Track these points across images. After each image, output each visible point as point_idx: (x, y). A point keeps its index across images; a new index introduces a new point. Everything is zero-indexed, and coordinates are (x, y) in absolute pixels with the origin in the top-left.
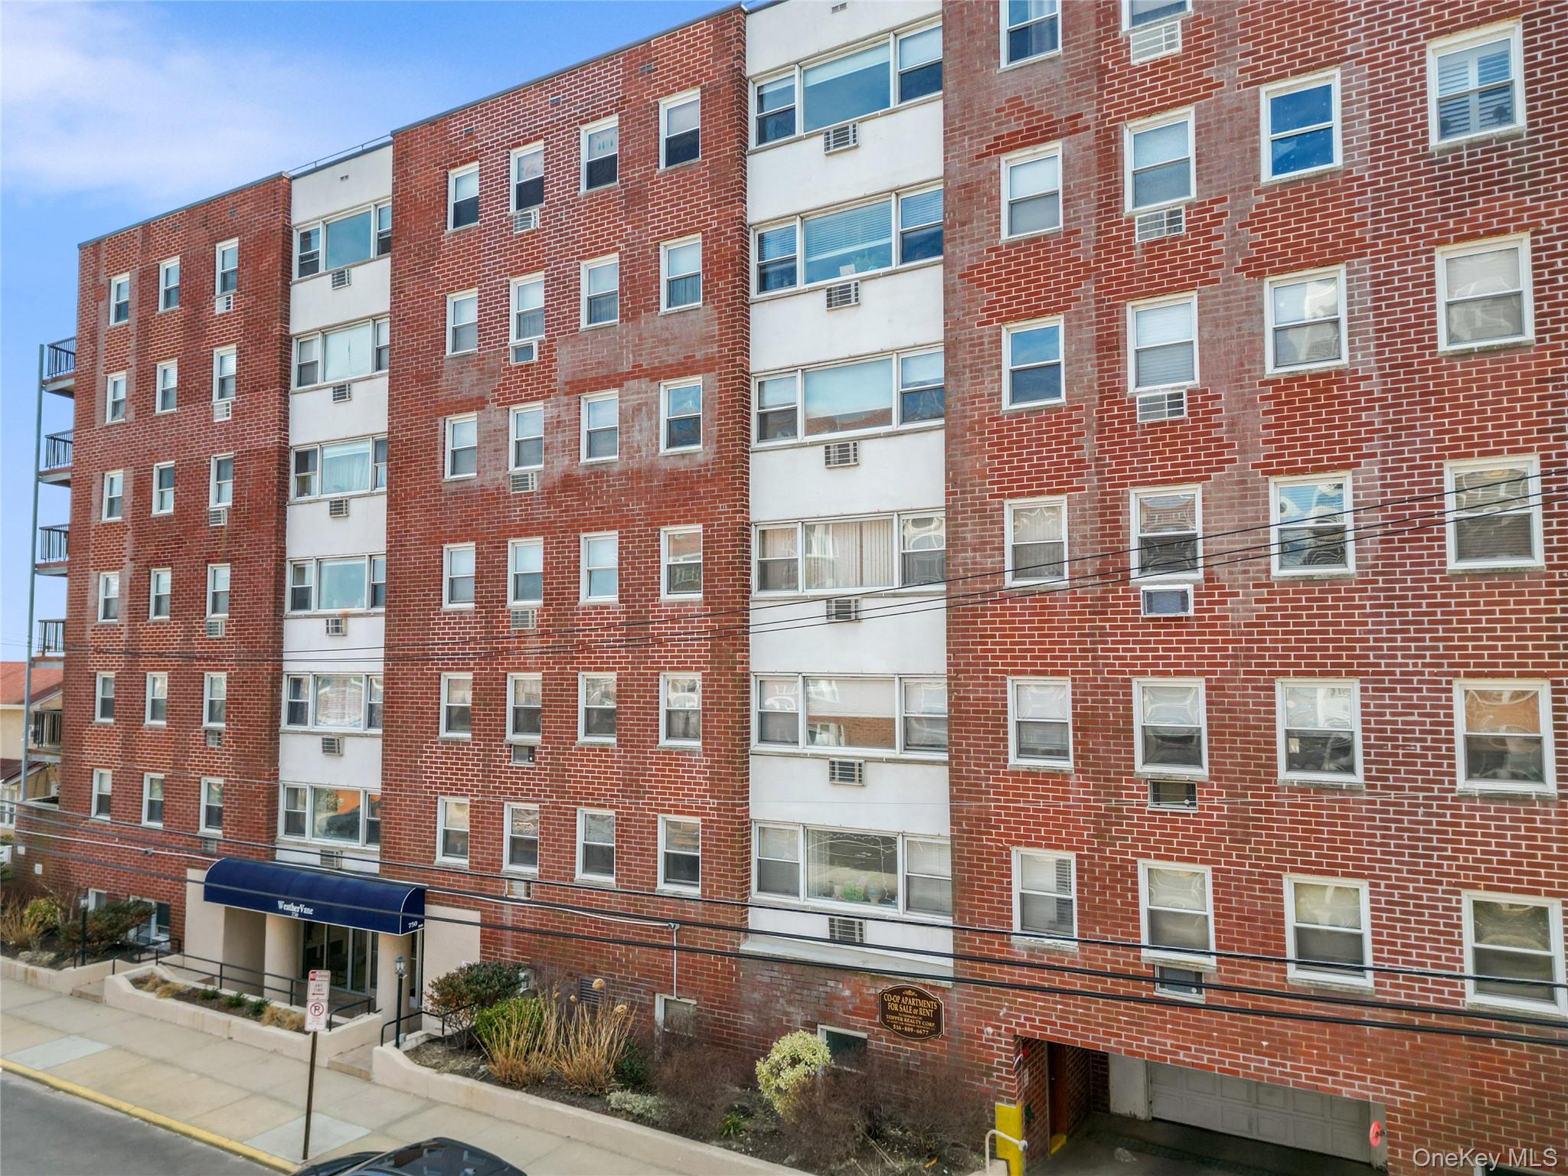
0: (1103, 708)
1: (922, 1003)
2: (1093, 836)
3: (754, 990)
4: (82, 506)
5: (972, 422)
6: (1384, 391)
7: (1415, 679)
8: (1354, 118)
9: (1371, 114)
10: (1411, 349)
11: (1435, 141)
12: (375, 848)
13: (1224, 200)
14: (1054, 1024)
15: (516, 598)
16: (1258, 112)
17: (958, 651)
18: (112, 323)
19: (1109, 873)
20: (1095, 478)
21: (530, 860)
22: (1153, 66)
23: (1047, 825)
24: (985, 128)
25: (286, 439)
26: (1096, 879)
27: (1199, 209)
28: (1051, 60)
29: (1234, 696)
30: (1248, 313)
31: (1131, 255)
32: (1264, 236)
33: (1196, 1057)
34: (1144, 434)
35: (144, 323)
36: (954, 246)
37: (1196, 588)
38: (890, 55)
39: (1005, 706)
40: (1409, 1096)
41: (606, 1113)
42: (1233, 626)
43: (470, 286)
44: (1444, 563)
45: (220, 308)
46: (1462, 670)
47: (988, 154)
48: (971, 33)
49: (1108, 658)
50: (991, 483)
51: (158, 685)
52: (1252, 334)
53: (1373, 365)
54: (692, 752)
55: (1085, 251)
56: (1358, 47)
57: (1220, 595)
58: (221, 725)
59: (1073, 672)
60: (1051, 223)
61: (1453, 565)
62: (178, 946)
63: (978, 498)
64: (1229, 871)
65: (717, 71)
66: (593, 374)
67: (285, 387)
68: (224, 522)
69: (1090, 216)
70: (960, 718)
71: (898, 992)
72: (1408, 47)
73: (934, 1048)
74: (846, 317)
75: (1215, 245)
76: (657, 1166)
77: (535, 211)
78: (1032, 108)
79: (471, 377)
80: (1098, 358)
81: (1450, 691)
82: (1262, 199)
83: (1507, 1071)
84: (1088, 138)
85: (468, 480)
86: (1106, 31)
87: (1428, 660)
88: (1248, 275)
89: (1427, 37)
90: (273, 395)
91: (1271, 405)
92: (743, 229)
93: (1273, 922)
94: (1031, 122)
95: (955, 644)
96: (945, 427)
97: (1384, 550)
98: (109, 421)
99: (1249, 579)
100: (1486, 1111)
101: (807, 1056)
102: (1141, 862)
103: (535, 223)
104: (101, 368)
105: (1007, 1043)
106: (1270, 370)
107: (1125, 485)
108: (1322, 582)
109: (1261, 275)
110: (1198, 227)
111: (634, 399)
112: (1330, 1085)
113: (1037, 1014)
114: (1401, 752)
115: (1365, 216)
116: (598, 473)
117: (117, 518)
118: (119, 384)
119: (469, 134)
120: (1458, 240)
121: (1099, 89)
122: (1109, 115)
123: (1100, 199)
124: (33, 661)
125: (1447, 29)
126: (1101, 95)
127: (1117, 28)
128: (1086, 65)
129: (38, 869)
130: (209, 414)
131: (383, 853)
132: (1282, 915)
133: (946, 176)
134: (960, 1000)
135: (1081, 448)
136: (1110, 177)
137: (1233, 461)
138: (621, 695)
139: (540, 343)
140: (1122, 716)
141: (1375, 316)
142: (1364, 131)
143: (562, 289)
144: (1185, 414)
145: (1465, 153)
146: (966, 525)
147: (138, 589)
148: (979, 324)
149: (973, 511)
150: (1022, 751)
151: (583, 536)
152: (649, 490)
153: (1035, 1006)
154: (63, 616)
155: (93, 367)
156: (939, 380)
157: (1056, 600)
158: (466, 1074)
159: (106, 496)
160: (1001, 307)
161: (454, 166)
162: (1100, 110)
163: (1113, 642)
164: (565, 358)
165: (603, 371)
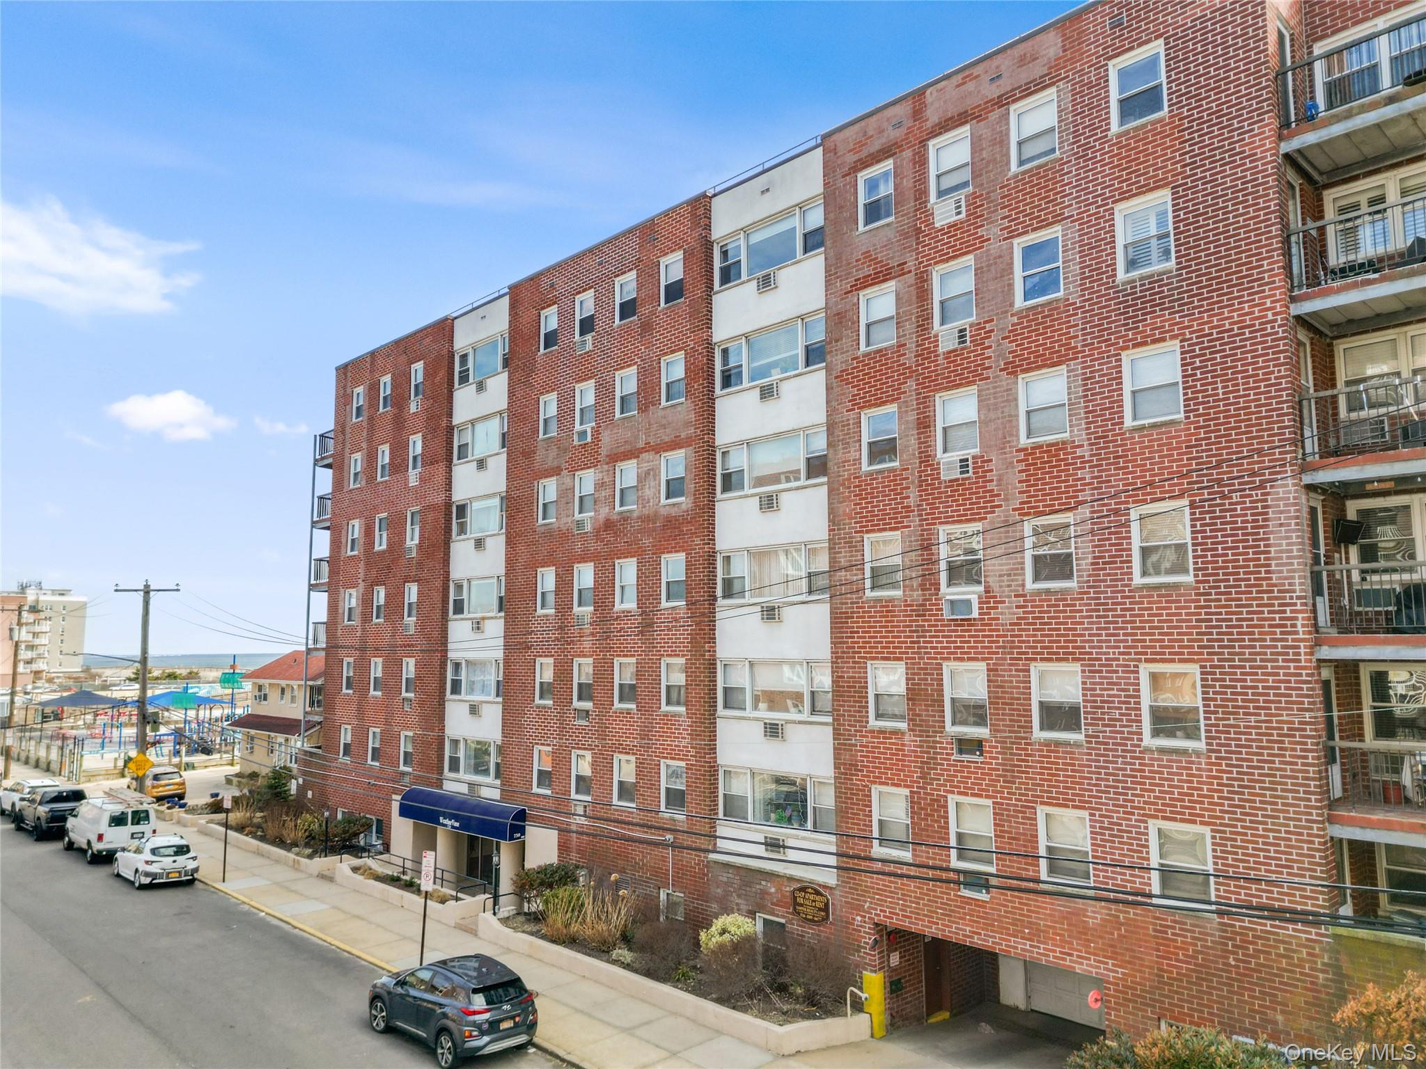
0: (925, 684)
1: (818, 898)
2: (920, 778)
3: (718, 887)
4: (336, 544)
5: (844, 480)
6: (1091, 455)
7: (1114, 663)
8: (1069, 261)
9: (1080, 257)
10: (1107, 425)
11: (1121, 276)
12: (498, 782)
13: (992, 320)
14: (898, 915)
15: (580, 605)
16: (1012, 258)
17: (837, 643)
18: (354, 420)
19: (930, 805)
20: (917, 519)
21: (588, 792)
22: (948, 228)
23: (892, 769)
24: (849, 273)
25: (450, 497)
26: (922, 809)
27: (978, 326)
28: (888, 225)
29: (1004, 676)
30: (1007, 401)
31: (937, 360)
32: (1017, 346)
33: (985, 940)
34: (946, 487)
35: (371, 419)
36: (832, 357)
37: (980, 597)
38: (795, 222)
39: (867, 682)
40: (1117, 972)
41: (608, 961)
42: (1002, 625)
43: (553, 390)
44: (1131, 579)
45: (413, 408)
46: (1143, 657)
47: (851, 291)
48: (841, 207)
49: (926, 648)
50: (855, 523)
51: (377, 668)
52: (1010, 416)
53: (1084, 437)
54: (680, 716)
55: (909, 359)
56: (1071, 211)
57: (994, 602)
58: (411, 695)
59: (907, 658)
60: (886, 338)
61: (1138, 580)
62: (387, 849)
63: (847, 534)
64: (1002, 804)
65: (692, 239)
66: (622, 449)
67: (450, 461)
68: (414, 555)
69: (913, 333)
70: (839, 691)
71: (803, 889)
72: (1102, 209)
73: (825, 931)
74: (771, 406)
75: (988, 353)
76: (632, 997)
77: (589, 338)
78: (877, 258)
79: (553, 453)
80: (918, 434)
81: (1137, 672)
82: (1015, 320)
83: (1178, 954)
84: (910, 278)
85: (551, 524)
86: (920, 204)
87: (1122, 650)
88: (1008, 374)
89: (1113, 202)
90: (441, 467)
91: (1022, 466)
92: (710, 346)
93: (1030, 841)
94: (876, 268)
95: (836, 638)
96: (829, 483)
97: (1093, 570)
98: (352, 487)
99: (1011, 591)
100: (1165, 983)
101: (733, 929)
102: (950, 796)
103: (589, 346)
104: (347, 450)
105: (869, 928)
106: (1024, 441)
107: (935, 524)
108: (1056, 592)
109: (1014, 373)
110: (977, 340)
111: (645, 466)
112: (1068, 963)
113: (888, 907)
114: (1106, 717)
115: (1077, 331)
116: (625, 518)
117: (355, 553)
118: (357, 461)
119: (552, 286)
120: (1135, 346)
121: (917, 244)
122: (923, 262)
123: (918, 322)
124: (309, 651)
125: (1126, 196)
126: (918, 249)
127: (927, 201)
128: (909, 228)
129: (310, 794)
130: (407, 479)
131: (502, 784)
132: (1036, 836)
133: (827, 308)
134: (841, 896)
135: (909, 497)
136: (923, 305)
137: (1000, 506)
138: (638, 674)
139: (592, 428)
140: (936, 690)
141: (1084, 402)
142: (1076, 270)
143: (605, 391)
144: (971, 474)
145: (1138, 284)
146: (841, 552)
147: (367, 600)
148: (847, 411)
149: (845, 543)
150: (879, 716)
151: (617, 561)
152: (654, 530)
153: (886, 901)
154: (325, 620)
155: (343, 449)
156: (823, 450)
157: (895, 606)
158: (532, 934)
159: (350, 538)
160: (860, 399)
161: (543, 308)
162: (917, 259)
163: (930, 637)
164: (606, 438)
165: (628, 447)
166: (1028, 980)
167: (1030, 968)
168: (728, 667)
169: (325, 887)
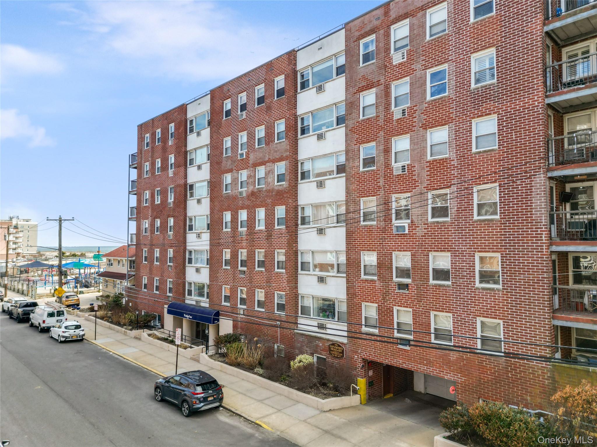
0: (385, 261)
1: (339, 348)
2: (382, 299)
3: (298, 343)
4: (139, 201)
5: (352, 175)
6: (458, 164)
7: (465, 252)
8: (451, 79)
9: (455, 78)
10: (465, 151)
11: (473, 86)
12: (208, 300)
13: (417, 106)
14: (372, 355)
15: (241, 227)
16: (426, 78)
17: (349, 244)
18: (145, 148)
19: (386, 310)
20: (383, 191)
21: (245, 304)
22: (399, 65)
23: (370, 296)
24: (356, 85)
25: (186, 181)
26: (383, 312)
27: (410, 108)
28: (373, 64)
29: (418, 258)
30: (423, 141)
31: (393, 123)
32: (427, 117)
33: (408, 366)
34: (396, 178)
35: (152, 148)
36: (348, 121)
37: (409, 225)
38: (333, 62)
39: (360, 260)
40: (462, 379)
41: (253, 373)
42: (418, 236)
43: (229, 136)
44: (473, 217)
45: (170, 143)
46: (477, 250)
47: (357, 93)
48: (352, 56)
49: (386, 246)
50: (357, 193)
51: (157, 253)
52: (424, 147)
53: (455, 156)
54: (283, 273)
55: (381, 122)
56: (452, 57)
57: (415, 227)
58: (172, 264)
59: (377, 250)
60: (371, 113)
61: (476, 217)
62: (163, 327)
63: (354, 198)
64: (416, 310)
65: (289, 69)
66: (258, 161)
67: (186, 166)
68: (172, 206)
69: (383, 111)
70: (349, 264)
71: (333, 344)
72: (465, 56)
73: (342, 361)
74: (322, 143)
75: (415, 120)
76: (263, 388)
77: (244, 113)
78: (368, 78)
79: (229, 162)
80: (384, 155)
81: (474, 256)
82: (427, 105)
83: (487, 372)
84: (382, 87)
85: (229, 193)
86: (387, 54)
87: (468, 247)
88: (423, 129)
89: (470, 53)
90: (182, 169)
91: (428, 169)
92: (296, 117)
93: (427, 326)
94: (368, 83)
95: (348, 242)
96: (346, 176)
97: (457, 213)
98: (145, 177)
99: (422, 222)
100: (482, 384)
101: (304, 360)
102: (394, 307)
103: (244, 117)
104: (143, 161)
105: (360, 361)
106: (429, 158)
107: (391, 194)
108: (441, 223)
109: (426, 129)
110: (410, 114)
111: (268, 169)
112: (442, 375)
113: (368, 352)
114: (461, 275)
115: (453, 110)
116: (260, 190)
117: (147, 205)
118: (147, 166)
119: (228, 90)
120: (478, 117)
121: (385, 72)
122: (387, 80)
123: (385, 106)
124: (129, 245)
125: (476, 51)
126: (385, 74)
127: (390, 53)
128: (382, 65)
129: (130, 304)
130: (168, 174)
131: (210, 301)
132: (430, 324)
133: (346, 100)
134: (349, 347)
135: (379, 182)
136: (387, 99)
137: (418, 186)
138: (266, 256)
139: (246, 152)
140: (389, 263)
141: (455, 141)
142: (453, 83)
143: (251, 136)
144: (406, 172)
145: (480, 89)
146: (350, 206)
147: (152, 225)
148: (354, 145)
149: (352, 202)
150: (365, 274)
151: (257, 209)
152: (272, 196)
153: (367, 350)
154: (135, 233)
155: (141, 161)
156: (344, 162)
157: (373, 228)
158: (222, 362)
159: (145, 198)
160: (360, 140)
161: (225, 100)
162: (385, 79)
163: (387, 241)
164: (252, 156)
165: (261, 160)
166: (425, 382)
167: (427, 377)
168: (303, 254)
169: (137, 342)
